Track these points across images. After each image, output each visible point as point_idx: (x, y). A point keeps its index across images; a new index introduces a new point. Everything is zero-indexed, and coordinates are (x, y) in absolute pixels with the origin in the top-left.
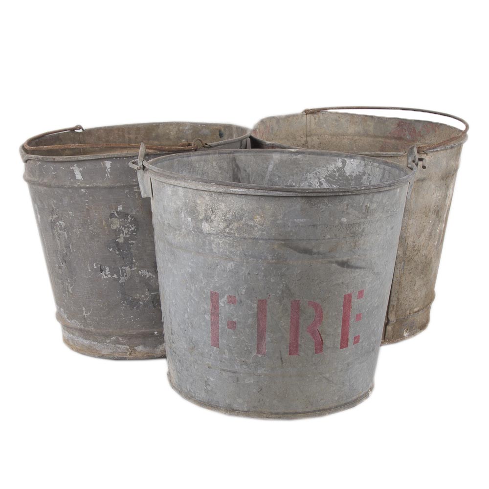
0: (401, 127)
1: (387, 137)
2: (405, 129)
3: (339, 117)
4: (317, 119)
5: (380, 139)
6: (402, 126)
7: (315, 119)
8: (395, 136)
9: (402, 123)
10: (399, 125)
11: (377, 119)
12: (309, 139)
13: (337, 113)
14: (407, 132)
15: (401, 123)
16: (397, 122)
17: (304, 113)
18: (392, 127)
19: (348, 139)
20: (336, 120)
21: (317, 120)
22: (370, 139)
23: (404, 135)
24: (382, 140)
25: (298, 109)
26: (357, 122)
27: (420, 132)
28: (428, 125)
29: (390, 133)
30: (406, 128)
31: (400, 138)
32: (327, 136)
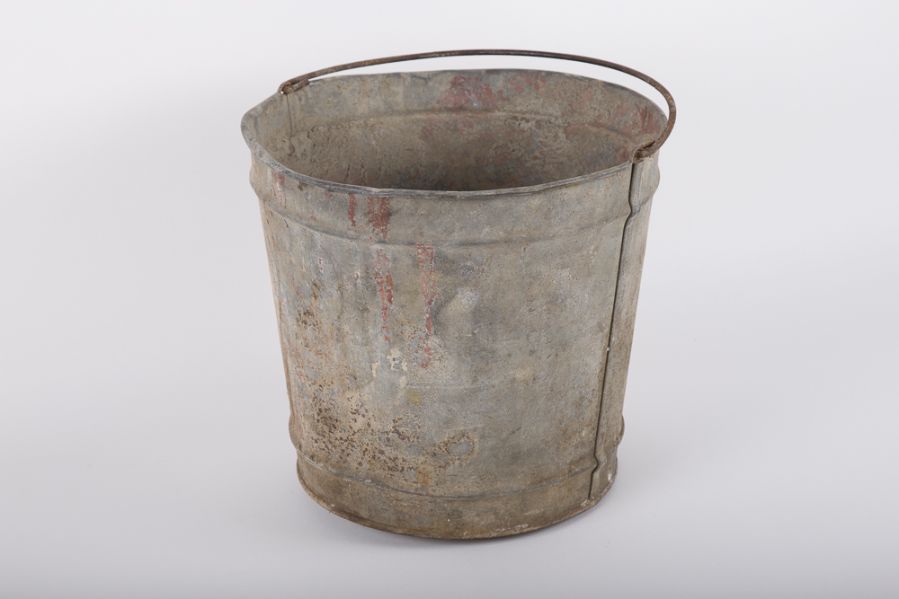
0: (459, 87)
1: (433, 110)
2: (469, 91)
3: (338, 87)
4: (303, 99)
5: (418, 116)
6: (460, 84)
7: (300, 99)
8: (450, 106)
9: (462, 80)
10: (454, 84)
11: (409, 79)
12: (295, 141)
13: (334, 79)
14: (473, 95)
15: (460, 78)
16: (451, 78)
17: (281, 92)
18: (442, 90)
19: (358, 127)
20: (335, 95)
21: (303, 102)
22: (398, 119)
23: (468, 101)
24: (423, 117)
25: (272, 89)
26: (371, 91)
27: (500, 92)
28: (519, 78)
29: (438, 102)
30: (470, 88)
31: (459, 109)
32: (320, 128)
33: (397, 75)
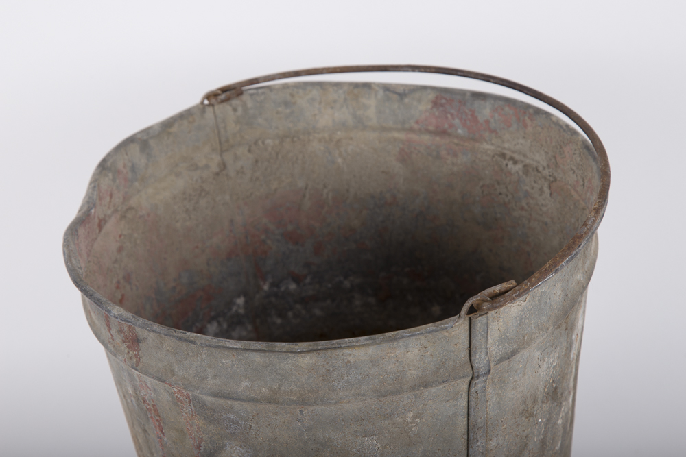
0: (441, 109)
1: (411, 130)
2: (452, 115)
3: (292, 95)
4: (240, 109)
5: (396, 135)
6: (442, 105)
7: (235, 110)
8: (431, 128)
9: (444, 101)
10: (435, 104)
11: (381, 93)
12: (228, 157)
13: (285, 86)
14: (457, 121)
15: (443, 94)
16: (432, 96)
17: (206, 102)
18: (422, 108)
19: (320, 140)
20: (287, 104)
21: (240, 113)
22: (371, 136)
23: (451, 126)
24: (401, 136)
25: (193, 98)
26: (335, 101)
27: (487, 122)
28: (507, 109)
29: (417, 122)
30: (453, 111)
31: (443, 133)
32: (269, 141)
33: (367, 86)
